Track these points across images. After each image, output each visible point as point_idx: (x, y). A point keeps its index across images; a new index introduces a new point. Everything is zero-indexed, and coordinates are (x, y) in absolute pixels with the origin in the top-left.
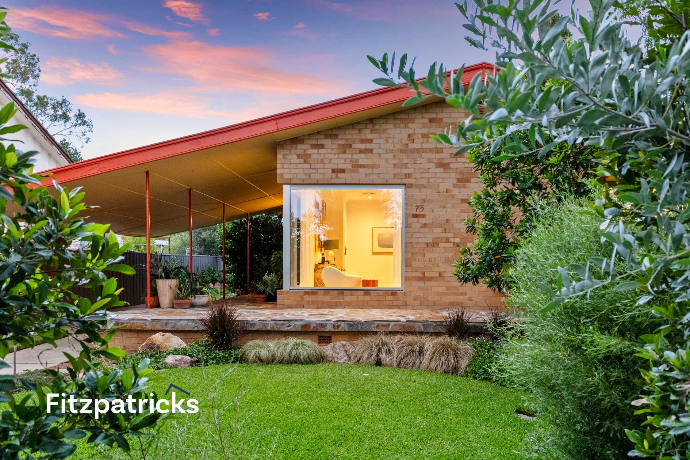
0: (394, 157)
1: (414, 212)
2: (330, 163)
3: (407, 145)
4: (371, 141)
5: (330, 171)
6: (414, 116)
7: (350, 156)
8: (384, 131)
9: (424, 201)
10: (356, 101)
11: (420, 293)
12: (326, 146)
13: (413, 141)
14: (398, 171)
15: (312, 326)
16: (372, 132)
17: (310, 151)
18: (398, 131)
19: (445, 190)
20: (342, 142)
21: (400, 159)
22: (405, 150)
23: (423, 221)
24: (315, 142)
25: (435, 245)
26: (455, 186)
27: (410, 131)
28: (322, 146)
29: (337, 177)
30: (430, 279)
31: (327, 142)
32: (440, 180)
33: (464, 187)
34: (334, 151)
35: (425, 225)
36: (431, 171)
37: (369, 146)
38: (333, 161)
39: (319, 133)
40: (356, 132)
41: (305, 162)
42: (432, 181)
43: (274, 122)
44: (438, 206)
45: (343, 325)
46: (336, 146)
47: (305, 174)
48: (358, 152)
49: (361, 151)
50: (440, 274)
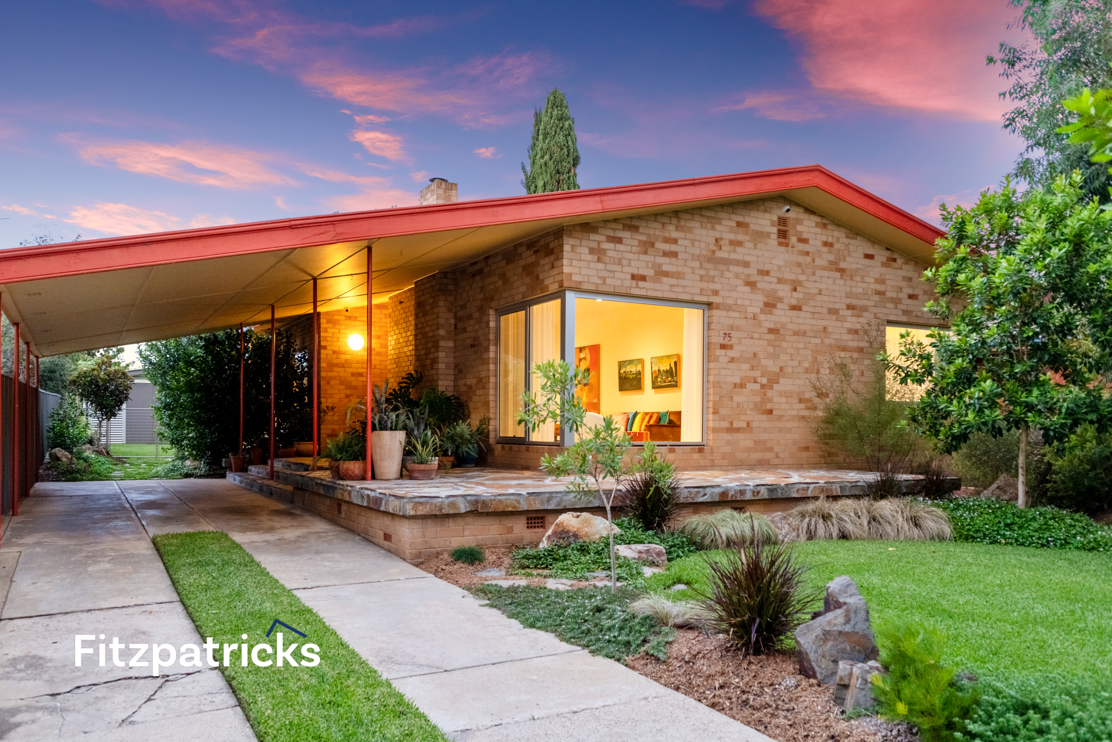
0: (701, 267)
1: (722, 341)
2: (629, 265)
3: (714, 252)
4: (675, 241)
5: (629, 277)
6: (722, 215)
7: (652, 259)
8: (690, 230)
9: (732, 328)
10: (692, 187)
11: (728, 449)
12: (624, 241)
13: (720, 249)
14: (705, 285)
15: (730, 494)
16: (676, 230)
17: (606, 246)
18: (704, 232)
19: (752, 315)
20: (643, 238)
21: (706, 269)
22: (712, 259)
23: (731, 353)
24: (611, 233)
25: (742, 386)
26: (762, 312)
27: (718, 235)
28: (619, 240)
29: (637, 287)
30: (738, 430)
31: (626, 235)
32: (747, 303)
33: (771, 313)
34: (634, 249)
35: (732, 360)
36: (739, 288)
37: (674, 248)
38: (633, 263)
39: (616, 220)
40: (659, 226)
41: (599, 260)
42: (739, 302)
43: (598, 198)
44: (745, 336)
45: (763, 490)
46: (636, 243)
47: (599, 278)
48: (661, 254)
49: (666, 254)
50: (748, 423)
